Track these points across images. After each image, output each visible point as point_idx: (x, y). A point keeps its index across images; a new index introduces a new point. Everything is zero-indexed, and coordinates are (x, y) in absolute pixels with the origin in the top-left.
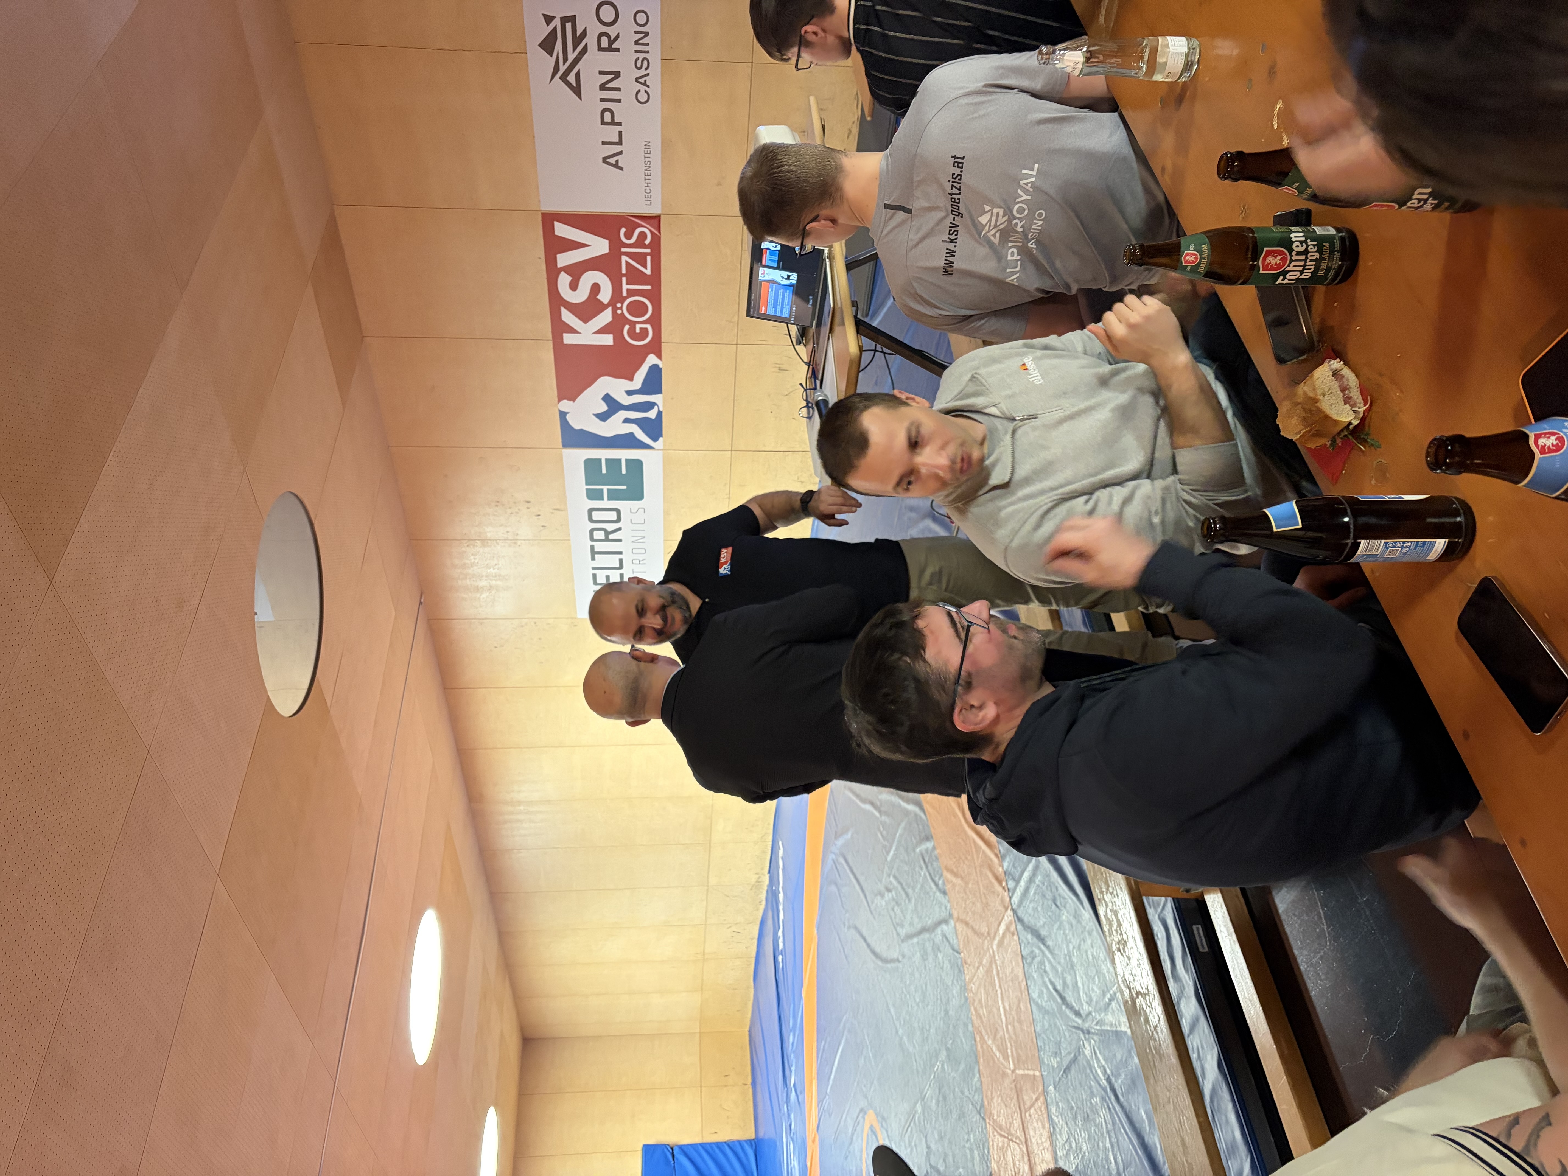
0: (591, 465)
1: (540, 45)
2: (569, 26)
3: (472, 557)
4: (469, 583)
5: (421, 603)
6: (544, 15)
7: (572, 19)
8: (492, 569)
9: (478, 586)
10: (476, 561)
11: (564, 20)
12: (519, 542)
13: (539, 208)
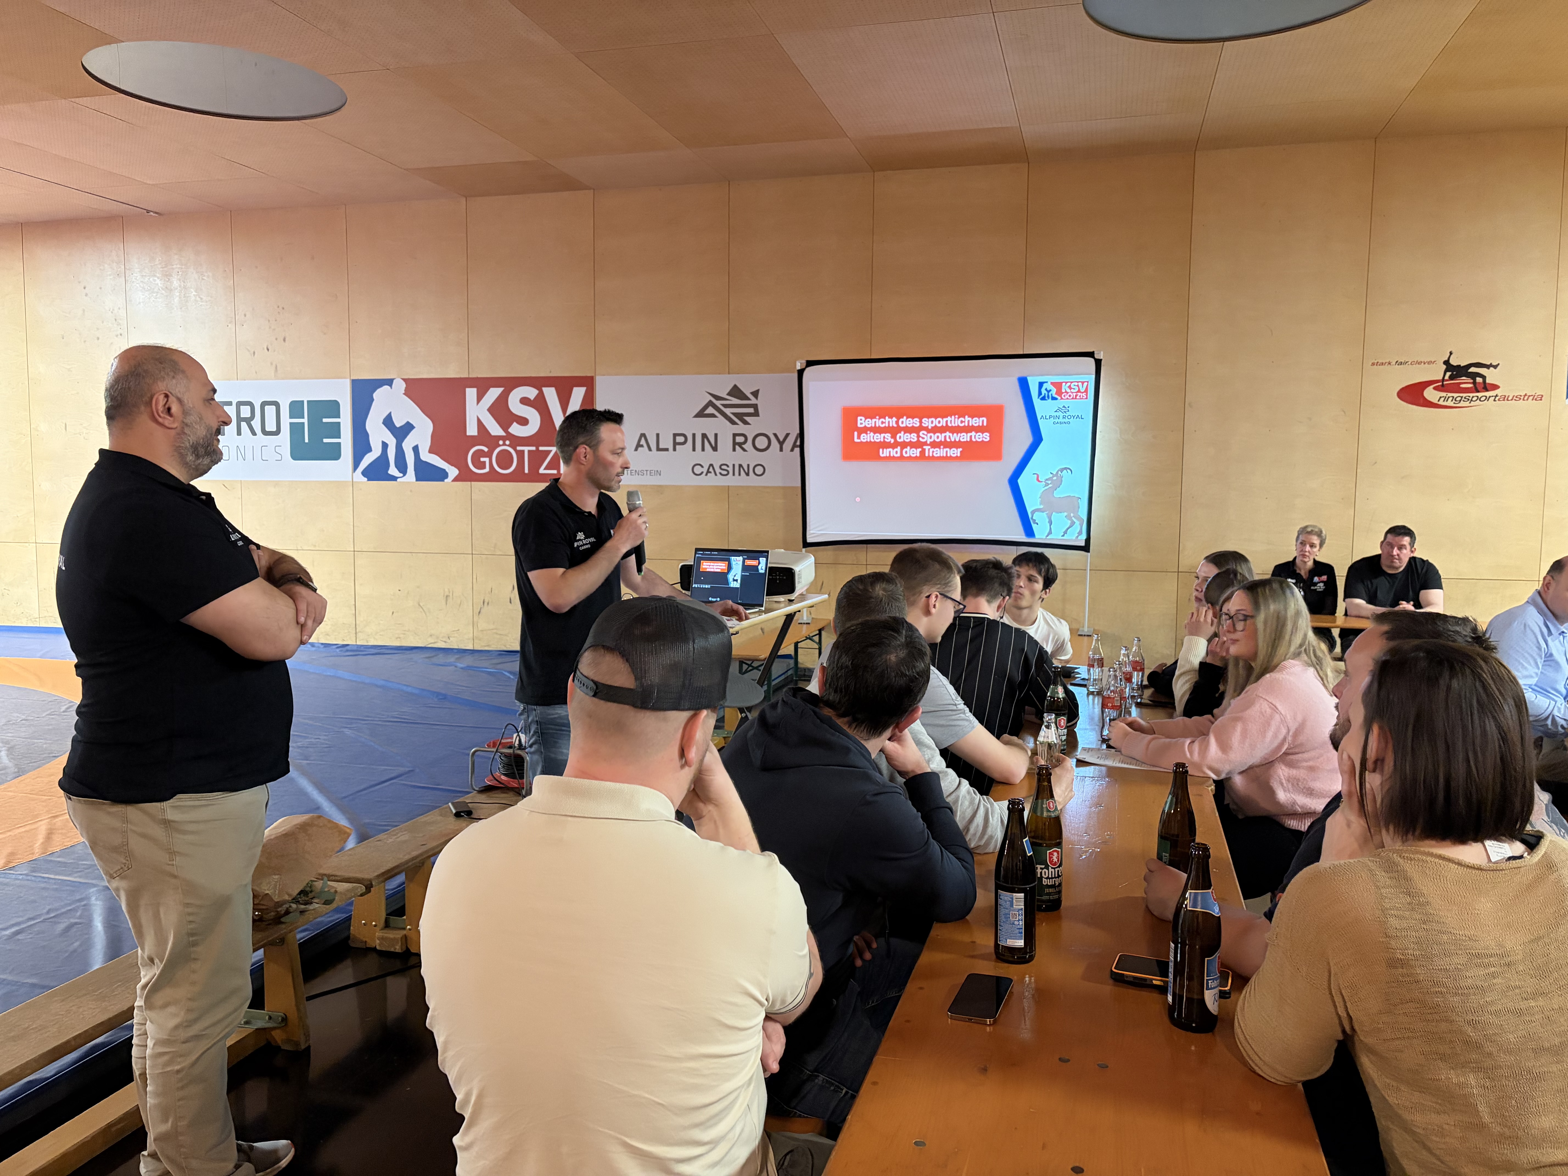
0: (333, 408)
1: (735, 386)
2: (751, 410)
3: (209, 274)
7: (756, 414)
8: (194, 293)
9: (171, 276)
10: (205, 278)
11: (755, 406)
12: (232, 326)
13: (599, 375)
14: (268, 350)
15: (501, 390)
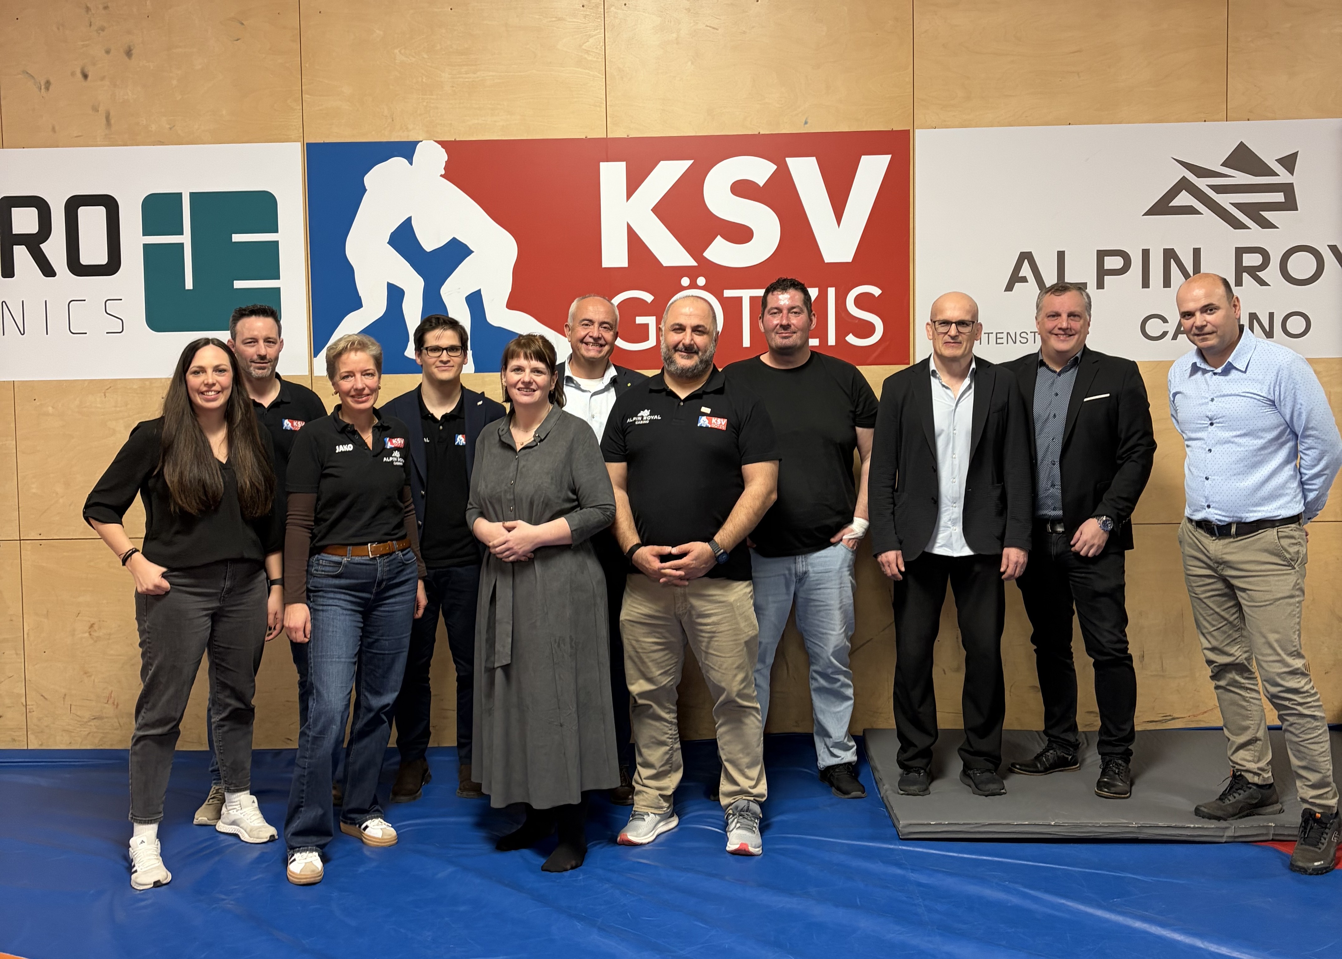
1: (1241, 145)
2: (1279, 197)
6: (1296, 154)
7: (1290, 204)
11: (1288, 189)
13: (922, 127)
14: (85, 76)
15: (684, 165)
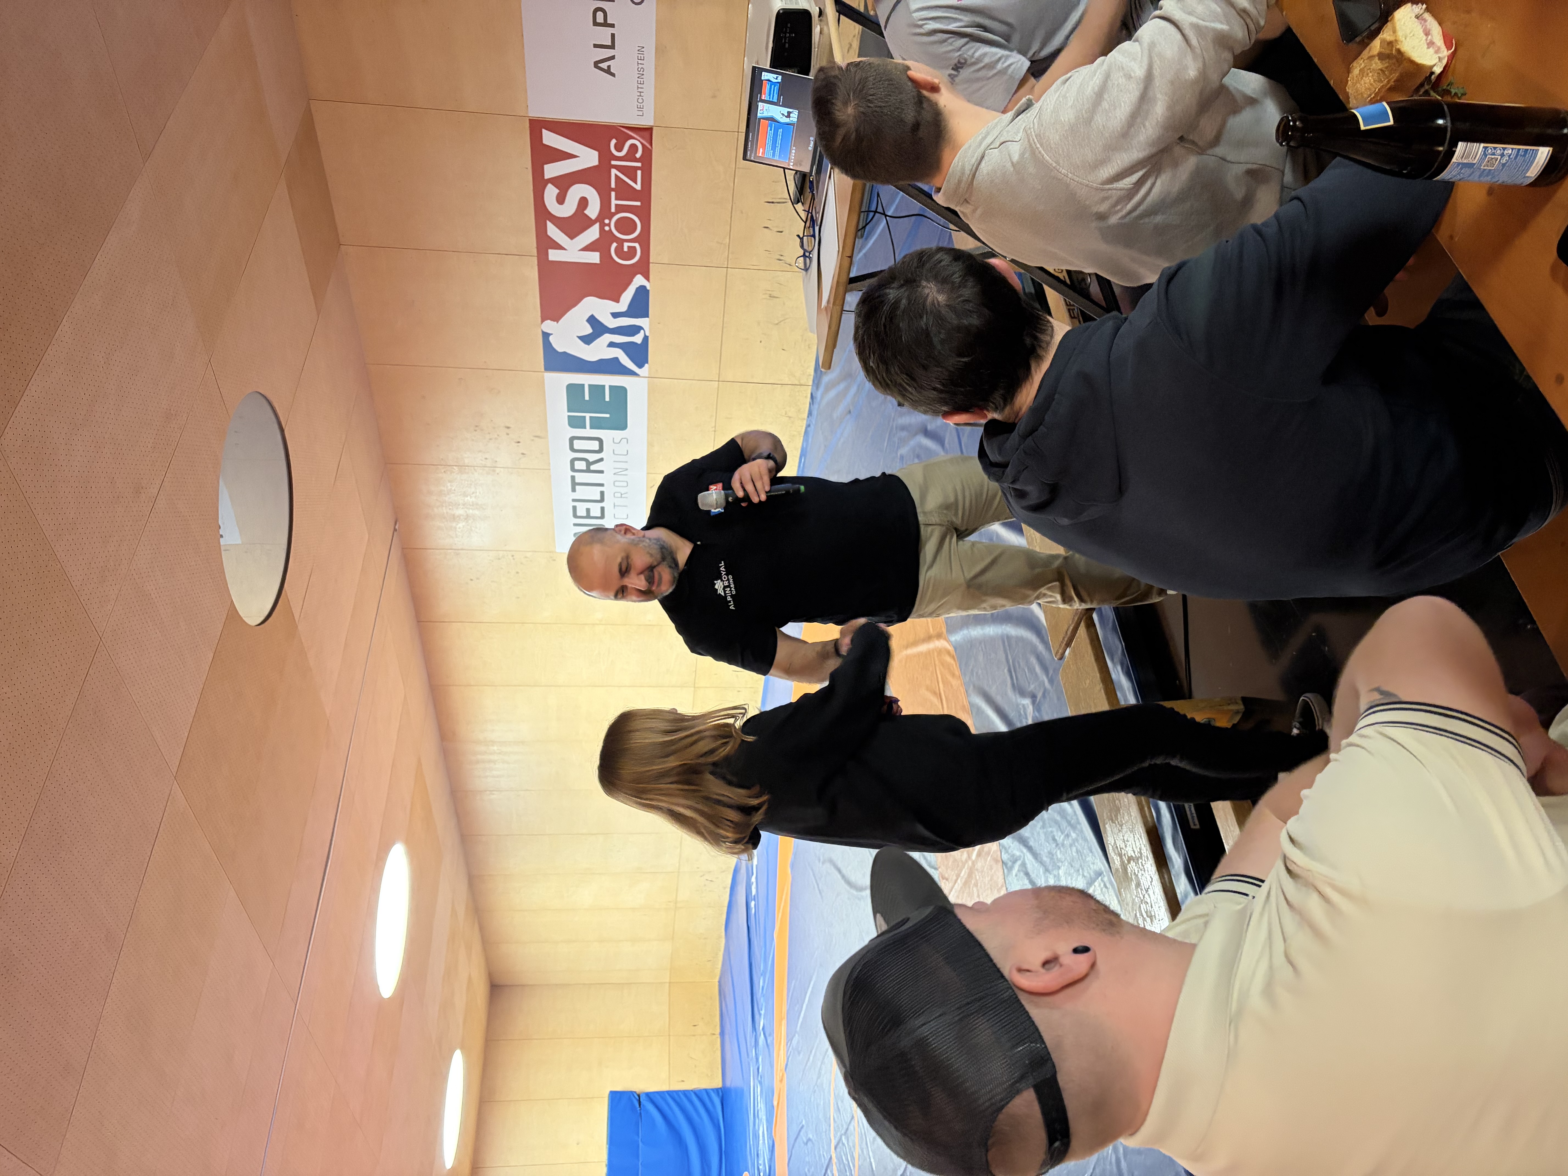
0: (574, 391)
3: (449, 484)
4: (445, 511)
5: (395, 530)
8: (469, 498)
9: (454, 515)
10: (453, 489)
12: (498, 470)
13: (527, 113)
14: (519, 442)
15: (549, 224)
